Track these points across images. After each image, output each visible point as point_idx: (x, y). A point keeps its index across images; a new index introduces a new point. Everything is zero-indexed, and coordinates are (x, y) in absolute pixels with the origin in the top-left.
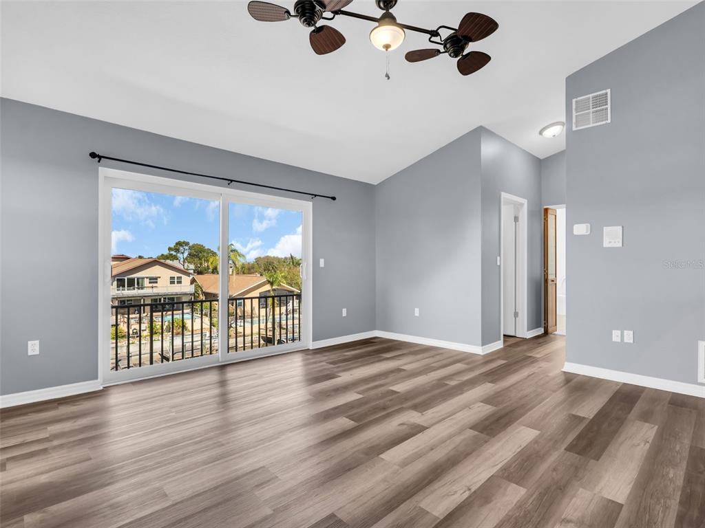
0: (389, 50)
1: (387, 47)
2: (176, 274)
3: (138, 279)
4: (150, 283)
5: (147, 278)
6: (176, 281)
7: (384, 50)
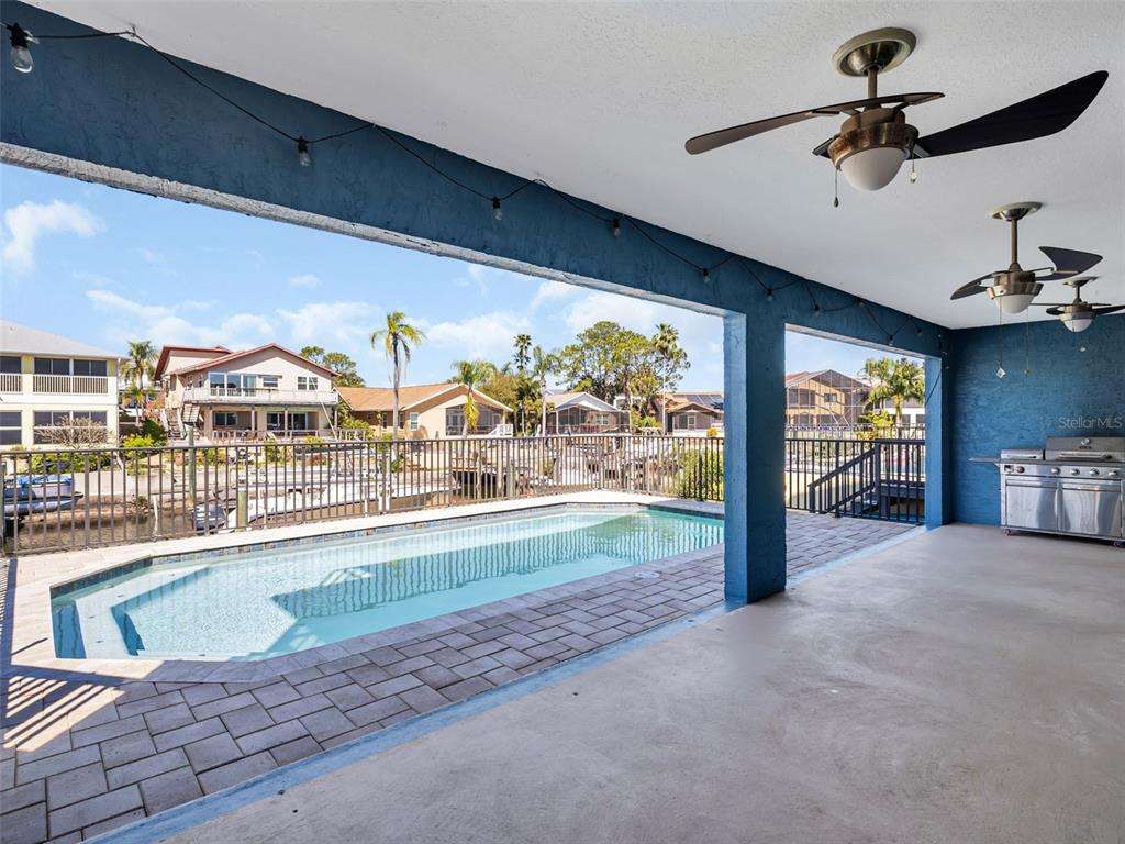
2: (308, 374)
3: (246, 378)
4: (265, 385)
5: (260, 376)
6: (308, 384)
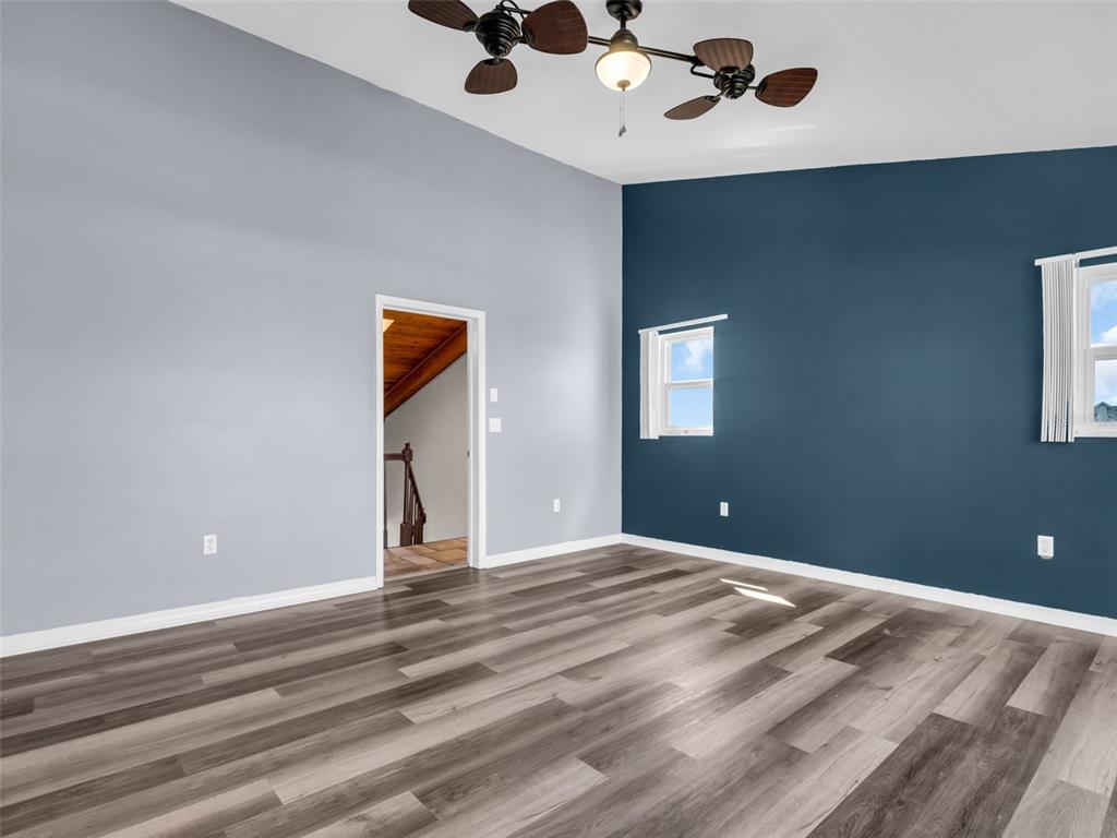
0: (627, 89)
1: (624, 84)
7: (620, 89)
